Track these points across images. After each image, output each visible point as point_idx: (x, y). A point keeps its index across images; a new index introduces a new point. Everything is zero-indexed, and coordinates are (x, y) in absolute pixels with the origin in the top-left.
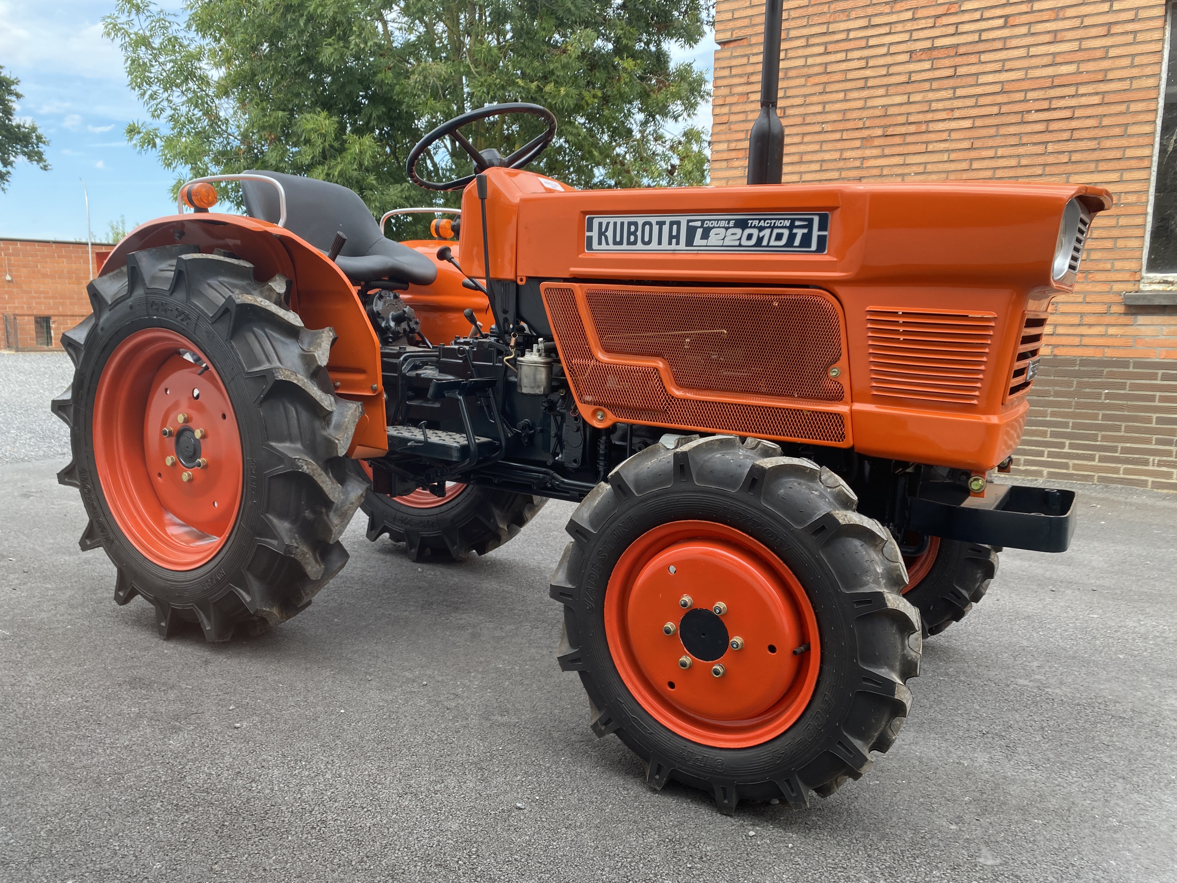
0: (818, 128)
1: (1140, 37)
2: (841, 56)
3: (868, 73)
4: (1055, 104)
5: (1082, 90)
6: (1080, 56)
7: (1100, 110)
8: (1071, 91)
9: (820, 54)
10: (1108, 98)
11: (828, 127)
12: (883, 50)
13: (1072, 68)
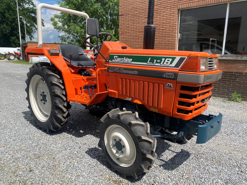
0: (133, 30)
1: (174, 16)
2: (136, 18)
3: (139, 21)
4: (164, 27)
5: (167, 24)
6: (166, 19)
7: (169, 28)
8: (165, 25)
9: (133, 17)
10: (171, 26)
11: (134, 30)
12: (141, 17)
13: (165, 21)
